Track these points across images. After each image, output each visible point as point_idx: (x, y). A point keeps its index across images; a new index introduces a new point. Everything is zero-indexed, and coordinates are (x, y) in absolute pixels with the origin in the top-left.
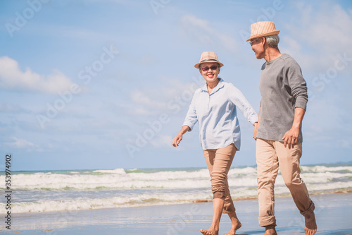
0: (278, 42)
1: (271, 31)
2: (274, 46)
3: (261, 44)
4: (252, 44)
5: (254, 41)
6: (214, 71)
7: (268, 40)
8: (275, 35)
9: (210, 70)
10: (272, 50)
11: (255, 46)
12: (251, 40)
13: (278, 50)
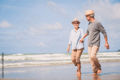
0: (94, 16)
1: (92, 13)
2: (93, 17)
3: (89, 17)
4: (86, 17)
5: (87, 16)
6: (78, 24)
7: (91, 15)
8: (93, 14)
9: (76, 24)
10: (92, 19)
11: (87, 18)
12: (86, 16)
13: (94, 19)
